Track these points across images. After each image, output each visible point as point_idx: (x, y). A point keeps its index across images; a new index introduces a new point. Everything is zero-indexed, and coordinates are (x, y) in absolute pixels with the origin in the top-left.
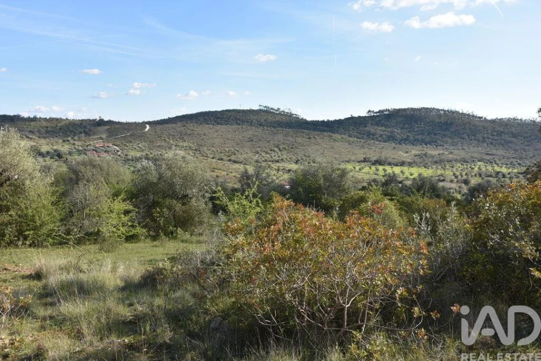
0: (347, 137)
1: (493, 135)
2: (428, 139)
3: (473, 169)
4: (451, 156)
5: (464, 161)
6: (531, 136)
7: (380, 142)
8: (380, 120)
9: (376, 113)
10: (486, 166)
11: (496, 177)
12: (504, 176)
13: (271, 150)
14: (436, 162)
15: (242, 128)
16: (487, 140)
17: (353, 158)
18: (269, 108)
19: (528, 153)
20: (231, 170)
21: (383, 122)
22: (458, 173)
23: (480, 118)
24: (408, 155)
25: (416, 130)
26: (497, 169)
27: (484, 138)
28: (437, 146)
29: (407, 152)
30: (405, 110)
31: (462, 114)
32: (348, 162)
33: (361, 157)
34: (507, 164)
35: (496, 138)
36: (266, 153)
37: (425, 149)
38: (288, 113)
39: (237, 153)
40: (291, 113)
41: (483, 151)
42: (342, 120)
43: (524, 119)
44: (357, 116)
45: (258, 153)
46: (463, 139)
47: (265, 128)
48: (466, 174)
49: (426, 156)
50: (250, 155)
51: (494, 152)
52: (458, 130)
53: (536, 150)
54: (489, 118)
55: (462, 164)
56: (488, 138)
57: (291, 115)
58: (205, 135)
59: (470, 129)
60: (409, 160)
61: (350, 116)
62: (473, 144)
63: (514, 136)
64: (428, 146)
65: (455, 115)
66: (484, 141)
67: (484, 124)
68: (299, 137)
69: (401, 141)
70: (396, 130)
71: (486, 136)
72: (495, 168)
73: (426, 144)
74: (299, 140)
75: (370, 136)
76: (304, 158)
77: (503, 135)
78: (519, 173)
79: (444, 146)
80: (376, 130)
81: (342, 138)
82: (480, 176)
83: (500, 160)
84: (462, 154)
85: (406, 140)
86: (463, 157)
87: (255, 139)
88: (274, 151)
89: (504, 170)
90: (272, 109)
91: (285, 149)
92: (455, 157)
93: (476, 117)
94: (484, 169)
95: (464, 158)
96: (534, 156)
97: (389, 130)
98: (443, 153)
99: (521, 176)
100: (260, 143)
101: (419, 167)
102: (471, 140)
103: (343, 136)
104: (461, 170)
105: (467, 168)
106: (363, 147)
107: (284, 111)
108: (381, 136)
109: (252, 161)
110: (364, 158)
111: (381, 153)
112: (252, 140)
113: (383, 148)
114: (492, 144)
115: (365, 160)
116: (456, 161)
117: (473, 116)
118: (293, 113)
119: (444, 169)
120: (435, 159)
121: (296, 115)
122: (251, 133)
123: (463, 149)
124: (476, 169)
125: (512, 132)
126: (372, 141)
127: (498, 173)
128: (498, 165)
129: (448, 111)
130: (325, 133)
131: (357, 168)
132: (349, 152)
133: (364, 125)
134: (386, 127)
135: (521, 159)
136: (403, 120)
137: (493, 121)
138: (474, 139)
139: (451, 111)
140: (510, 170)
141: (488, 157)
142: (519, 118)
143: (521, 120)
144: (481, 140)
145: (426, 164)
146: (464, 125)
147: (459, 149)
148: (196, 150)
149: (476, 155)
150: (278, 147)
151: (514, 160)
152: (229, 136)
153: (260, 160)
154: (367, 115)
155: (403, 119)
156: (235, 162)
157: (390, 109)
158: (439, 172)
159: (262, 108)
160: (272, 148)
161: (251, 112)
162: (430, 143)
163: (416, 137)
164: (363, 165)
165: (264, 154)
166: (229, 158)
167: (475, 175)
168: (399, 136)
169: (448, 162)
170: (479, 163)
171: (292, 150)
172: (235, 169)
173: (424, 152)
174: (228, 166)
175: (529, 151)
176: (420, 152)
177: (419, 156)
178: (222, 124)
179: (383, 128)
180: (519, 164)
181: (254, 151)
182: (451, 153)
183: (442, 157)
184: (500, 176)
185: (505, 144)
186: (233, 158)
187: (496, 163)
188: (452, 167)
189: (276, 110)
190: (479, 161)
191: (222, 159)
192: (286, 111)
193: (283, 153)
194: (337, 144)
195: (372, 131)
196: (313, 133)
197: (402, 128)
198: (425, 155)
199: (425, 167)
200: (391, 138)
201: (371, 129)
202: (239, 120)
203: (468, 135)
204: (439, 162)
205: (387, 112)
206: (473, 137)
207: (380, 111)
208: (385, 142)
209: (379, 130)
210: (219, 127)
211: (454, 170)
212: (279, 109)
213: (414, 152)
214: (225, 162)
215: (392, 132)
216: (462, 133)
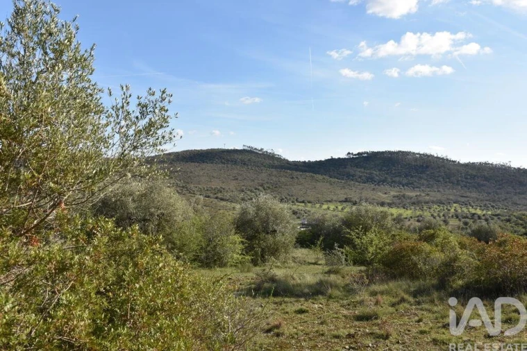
0: (328, 178)
1: (467, 178)
2: (405, 181)
3: (449, 210)
4: (427, 198)
5: (440, 203)
6: (502, 180)
7: (359, 182)
8: (359, 163)
9: (355, 155)
10: (461, 208)
11: (472, 218)
12: (479, 218)
13: (256, 189)
14: (414, 204)
15: (227, 167)
16: (461, 183)
17: (335, 198)
19: (500, 196)
20: (219, 208)
21: (362, 163)
22: (435, 214)
23: (453, 161)
24: (387, 195)
25: (393, 172)
26: (473, 211)
27: (458, 181)
28: (414, 188)
29: (386, 193)
30: (383, 153)
31: (437, 158)
32: (330, 201)
33: (342, 197)
34: (481, 206)
35: (469, 181)
36: (251, 191)
37: (403, 191)
38: (270, 153)
39: (223, 190)
40: (273, 154)
41: (458, 193)
42: (323, 161)
43: (495, 163)
44: (336, 158)
45: (243, 191)
46: (439, 181)
47: (250, 167)
48: (444, 215)
49: (404, 198)
50: (236, 193)
51: (468, 194)
52: (433, 173)
53: (507, 193)
54: (462, 162)
55: (439, 206)
56: (463, 181)
58: (191, 172)
59: (445, 173)
60: (388, 201)
61: (330, 158)
62: (448, 187)
63: (486, 179)
64: (406, 187)
65: (430, 158)
66: (458, 184)
67: (459, 168)
68: (282, 177)
69: (379, 182)
70: (374, 172)
71: (460, 179)
72: (470, 210)
73: (403, 186)
74: (283, 179)
75: (349, 177)
76: (288, 197)
77: (476, 178)
78: (493, 215)
79: (420, 188)
80: (355, 171)
81: (324, 178)
82: (457, 217)
83: (474, 202)
84: (439, 196)
85: (384, 181)
87: (240, 178)
88: (259, 190)
89: (479, 212)
90: (255, 149)
91: (269, 188)
92: (431, 198)
93: (450, 161)
94: (460, 211)
95: (440, 200)
96: (506, 199)
97: (368, 171)
98: (420, 195)
99: (496, 218)
100: (245, 181)
101: (398, 207)
102: (446, 183)
103: (324, 176)
104: (439, 211)
105: (444, 210)
106: (344, 188)
107: (266, 152)
108: (360, 177)
109: (237, 199)
110: (346, 199)
111: (361, 193)
112: (237, 179)
113: (363, 189)
114: (466, 187)
115: (346, 201)
116: (433, 202)
117: (447, 160)
118: (276, 153)
119: (422, 210)
120: (413, 200)
121: (278, 155)
122: (235, 172)
123: (439, 191)
124: (452, 210)
125: (484, 175)
126: (353, 182)
127: (474, 214)
128: (472, 207)
129: (423, 154)
130: (307, 174)
131: (340, 208)
132: (331, 192)
133: (343, 167)
134: (365, 169)
135: (494, 201)
136: (381, 163)
137: (467, 165)
138: (449, 182)
139: (427, 155)
140: (484, 212)
141: (463, 199)
142: (491, 163)
143: (492, 164)
144: (456, 183)
145: (405, 205)
146: (439, 167)
147: (435, 191)
148: (183, 187)
149: (451, 197)
150: (262, 185)
151: (487, 202)
152: (215, 175)
153: (246, 198)
154: (347, 157)
155: (381, 161)
156: (222, 199)
157: (368, 151)
158: (418, 213)
159: (246, 148)
160: (257, 187)
161: (235, 151)
162: (407, 185)
163: (394, 179)
164: (345, 205)
165: (249, 193)
166: (216, 196)
167: (452, 216)
168: (377, 178)
169: (425, 203)
170: (455, 205)
171: (277, 189)
172: (223, 207)
173: (402, 194)
174: (216, 204)
175: (501, 194)
176: (398, 194)
177: (397, 197)
178: (207, 162)
179: (362, 170)
180: (493, 206)
181: (239, 189)
182: (428, 195)
183: (420, 199)
184: (476, 217)
185: (478, 187)
186: (219, 195)
187: (470, 205)
188: (430, 208)
189: (259, 151)
190: (454, 203)
191: (208, 197)
192: (269, 151)
193: (267, 191)
194: (318, 184)
195: (352, 172)
196: (295, 173)
197: (380, 170)
198: (404, 196)
199: (404, 208)
200: (370, 180)
201: (350, 170)
202: (224, 159)
203: (443, 178)
204: (416, 203)
205: (366, 155)
206: (448, 180)
207: (359, 154)
208: (365, 183)
209: (358, 172)
210: (204, 165)
211: (432, 210)
212: (262, 149)
213: (392, 193)
214: (212, 200)
215: (371, 174)
216: (437, 175)
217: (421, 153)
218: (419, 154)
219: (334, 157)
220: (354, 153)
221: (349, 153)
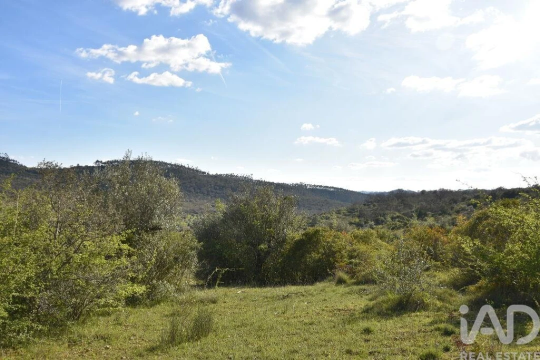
1: (216, 189)
5: (194, 212)
16: (211, 193)
22: (191, 224)
23: (204, 173)
27: (208, 191)
31: (188, 168)
35: (218, 191)
38: (4, 158)
40: (7, 158)
42: (69, 168)
44: (83, 165)
46: (190, 191)
52: (185, 184)
54: (211, 173)
56: (212, 192)
57: (8, 160)
59: (195, 183)
61: (77, 165)
62: (199, 197)
65: (182, 168)
66: (208, 195)
67: (208, 179)
71: (209, 189)
77: (224, 189)
84: (190, 206)
86: (192, 208)
92: (185, 208)
93: (200, 172)
95: (193, 210)
102: (197, 193)
114: (215, 197)
116: (187, 212)
117: (197, 171)
121: (14, 161)
123: (191, 201)
125: (231, 186)
129: (175, 165)
137: (217, 177)
138: (199, 192)
139: (178, 166)
144: (206, 193)
146: (190, 179)
147: (187, 201)
149: (202, 208)
154: (95, 165)
157: (118, 160)
188: (185, 218)
192: (2, 156)
203: (194, 189)
205: (116, 163)
206: (199, 191)
207: (108, 162)
216: (188, 186)
217: (173, 163)
218: (170, 164)
219: (80, 165)
220: (104, 161)
221: (97, 161)
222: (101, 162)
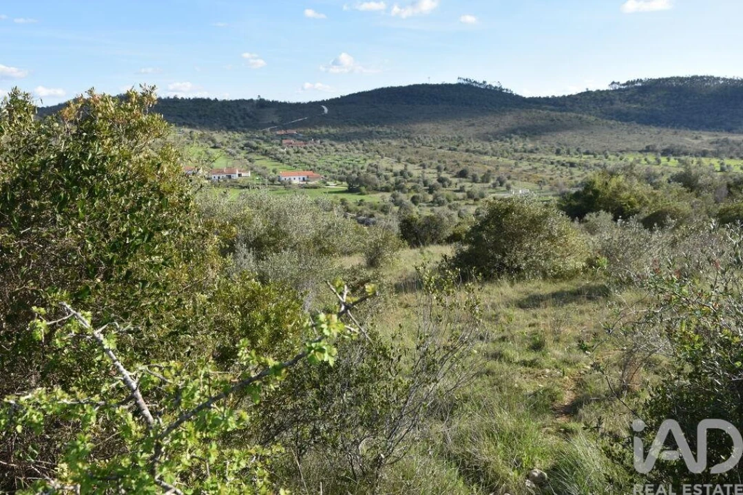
8: (631, 95)
9: (624, 85)
18: (470, 81)
21: (636, 97)
30: (667, 79)
38: (496, 87)
42: (574, 96)
44: (594, 90)
57: (501, 89)
61: (585, 91)
90: (475, 82)
107: (490, 85)
118: (503, 87)
121: (507, 90)
133: (608, 102)
134: (642, 104)
136: (665, 95)
154: (610, 89)
155: (665, 92)
157: (643, 79)
159: (462, 81)
168: (664, 116)
178: (413, 103)
179: (638, 106)
189: (481, 84)
192: (494, 85)
195: (624, 109)
197: (665, 105)
200: (653, 119)
201: (620, 107)
202: (435, 97)
205: (639, 84)
207: (628, 83)
208: (645, 124)
209: (632, 108)
212: (484, 82)
215: (652, 111)
217: (728, 77)
218: (724, 79)
219: (590, 90)
220: (622, 82)
221: (613, 83)
222: (618, 83)
